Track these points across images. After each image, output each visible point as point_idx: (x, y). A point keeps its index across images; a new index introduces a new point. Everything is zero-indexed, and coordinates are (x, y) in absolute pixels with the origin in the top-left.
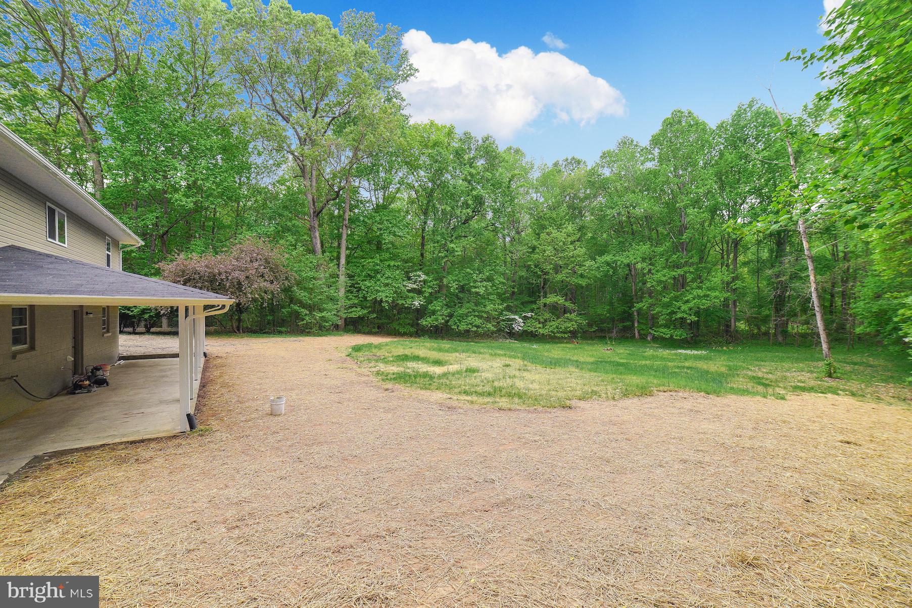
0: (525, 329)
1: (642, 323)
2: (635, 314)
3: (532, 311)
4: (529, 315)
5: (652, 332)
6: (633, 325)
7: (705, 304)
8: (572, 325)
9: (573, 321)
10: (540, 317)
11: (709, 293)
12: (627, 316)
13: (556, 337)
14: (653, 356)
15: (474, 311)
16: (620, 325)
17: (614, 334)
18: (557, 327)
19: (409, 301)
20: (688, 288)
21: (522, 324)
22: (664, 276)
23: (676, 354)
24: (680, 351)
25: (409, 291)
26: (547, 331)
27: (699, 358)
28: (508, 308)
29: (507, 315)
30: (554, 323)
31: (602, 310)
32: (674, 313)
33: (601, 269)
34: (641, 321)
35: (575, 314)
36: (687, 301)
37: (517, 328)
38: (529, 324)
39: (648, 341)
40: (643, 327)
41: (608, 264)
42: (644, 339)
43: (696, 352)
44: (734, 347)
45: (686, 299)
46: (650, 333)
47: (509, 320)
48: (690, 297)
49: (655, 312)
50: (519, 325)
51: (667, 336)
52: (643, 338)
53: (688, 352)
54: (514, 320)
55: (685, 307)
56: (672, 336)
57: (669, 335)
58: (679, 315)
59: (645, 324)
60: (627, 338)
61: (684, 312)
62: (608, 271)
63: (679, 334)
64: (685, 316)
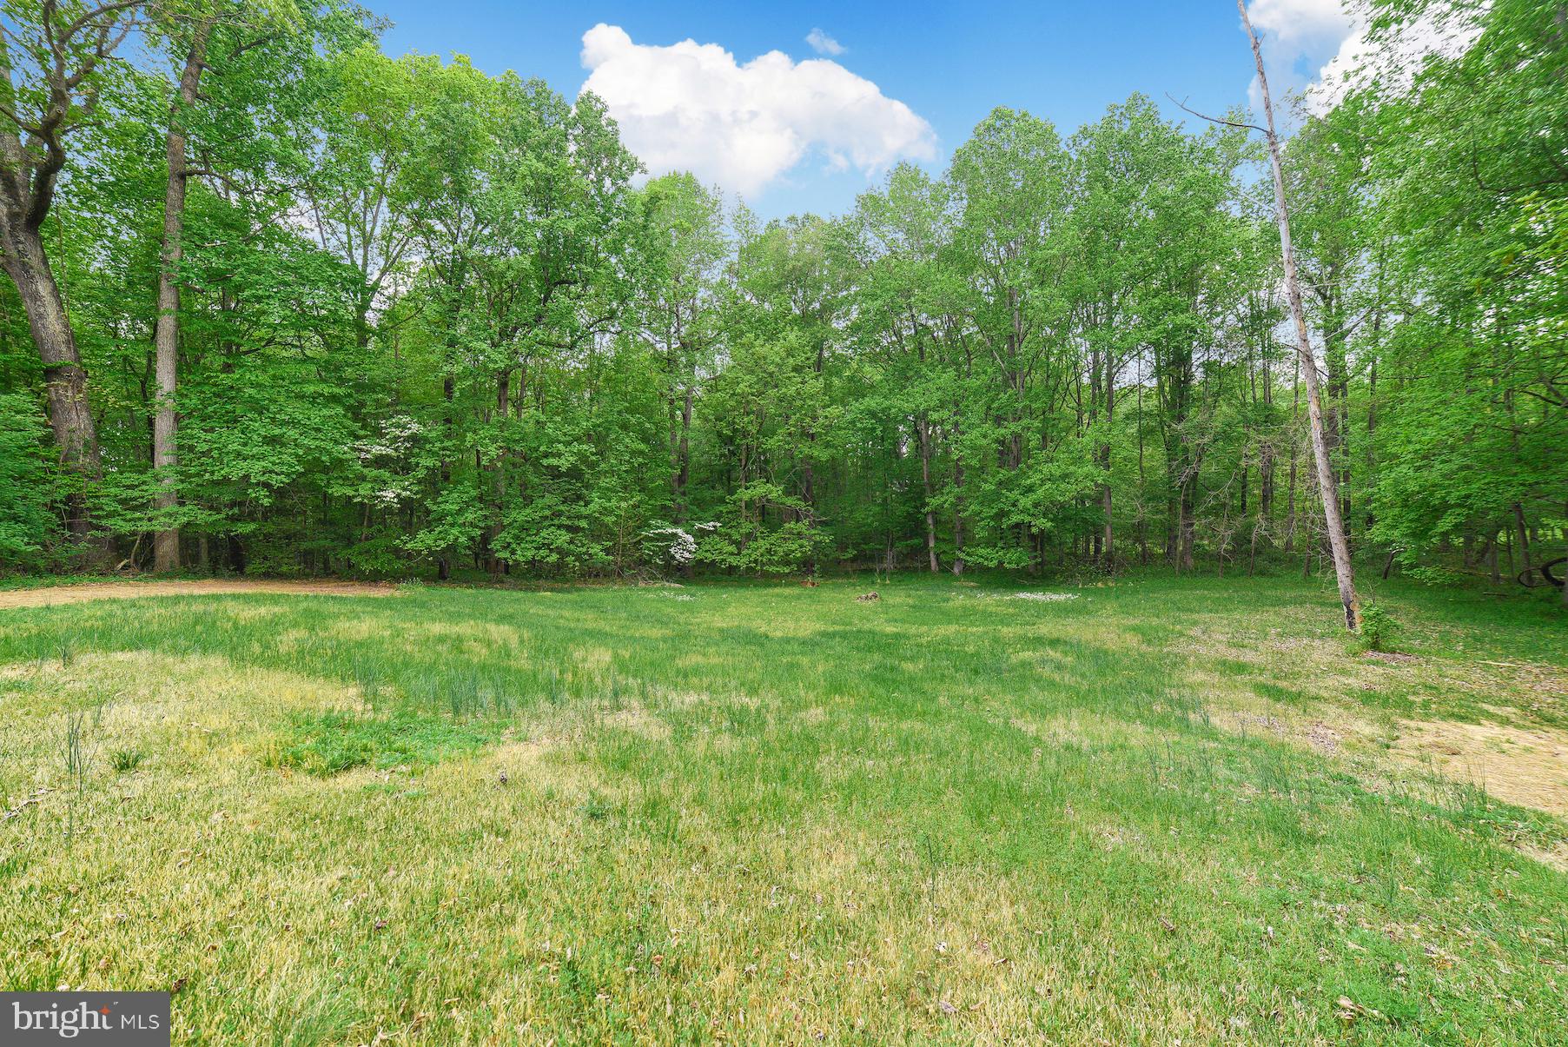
0: (699, 557)
1: (944, 540)
2: (930, 521)
3: (717, 518)
4: (709, 526)
5: (962, 555)
6: (926, 543)
7: (1066, 493)
8: (801, 546)
9: (802, 536)
10: (733, 532)
11: (1072, 468)
12: (914, 527)
13: (765, 575)
14: (964, 608)
15: (559, 514)
16: (900, 546)
17: (888, 564)
18: (769, 551)
19: (365, 490)
20: (1031, 461)
21: (693, 548)
22: (985, 437)
23: (1013, 603)
24: (1022, 595)
25: (366, 463)
26: (745, 560)
27: (1062, 611)
28: (665, 513)
29: (658, 528)
30: (761, 542)
31: (866, 515)
32: (1002, 514)
33: (859, 425)
34: (941, 536)
35: (806, 522)
36: (1030, 489)
37: (679, 555)
38: (708, 547)
39: (953, 574)
40: (946, 547)
41: (873, 414)
42: (948, 571)
43: (1055, 597)
44: (1116, 581)
45: (1029, 482)
46: (959, 559)
47: (663, 537)
48: (1035, 478)
49: (967, 514)
50: (686, 547)
51: (992, 564)
52: (945, 569)
53: (1039, 596)
54: (675, 535)
55: (1026, 502)
56: (1001, 563)
57: (995, 562)
58: (1015, 519)
59: (951, 541)
60: (915, 570)
61: (1025, 511)
62: (874, 429)
63: (1015, 558)
64: (1027, 519)
